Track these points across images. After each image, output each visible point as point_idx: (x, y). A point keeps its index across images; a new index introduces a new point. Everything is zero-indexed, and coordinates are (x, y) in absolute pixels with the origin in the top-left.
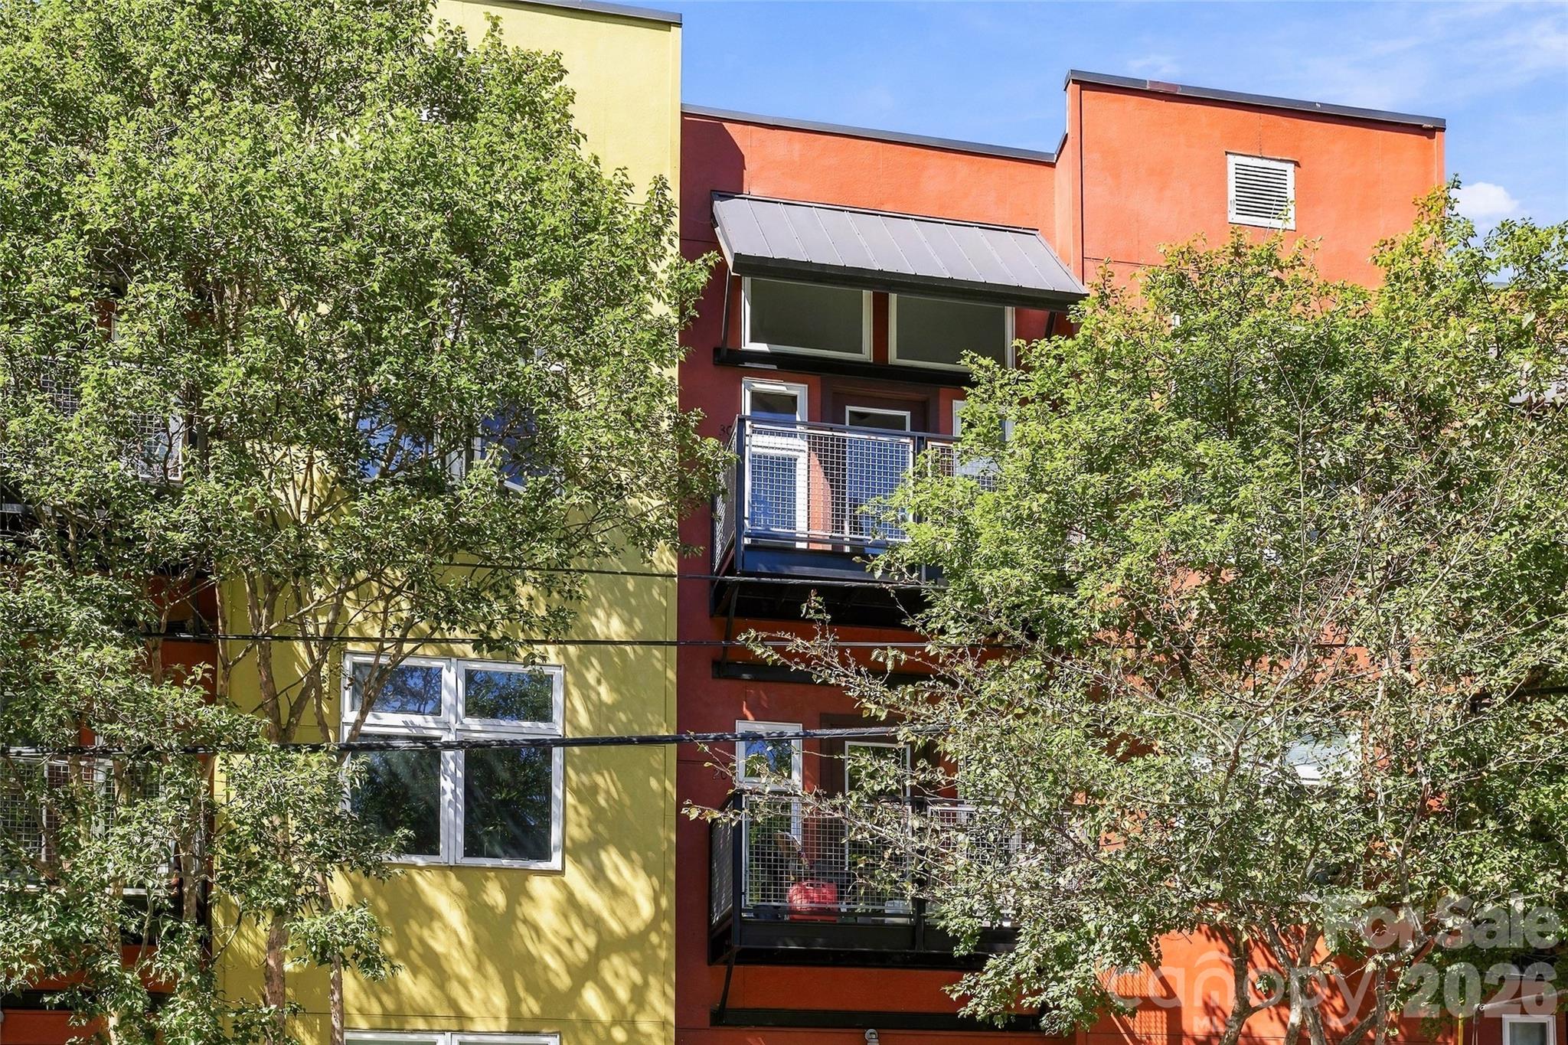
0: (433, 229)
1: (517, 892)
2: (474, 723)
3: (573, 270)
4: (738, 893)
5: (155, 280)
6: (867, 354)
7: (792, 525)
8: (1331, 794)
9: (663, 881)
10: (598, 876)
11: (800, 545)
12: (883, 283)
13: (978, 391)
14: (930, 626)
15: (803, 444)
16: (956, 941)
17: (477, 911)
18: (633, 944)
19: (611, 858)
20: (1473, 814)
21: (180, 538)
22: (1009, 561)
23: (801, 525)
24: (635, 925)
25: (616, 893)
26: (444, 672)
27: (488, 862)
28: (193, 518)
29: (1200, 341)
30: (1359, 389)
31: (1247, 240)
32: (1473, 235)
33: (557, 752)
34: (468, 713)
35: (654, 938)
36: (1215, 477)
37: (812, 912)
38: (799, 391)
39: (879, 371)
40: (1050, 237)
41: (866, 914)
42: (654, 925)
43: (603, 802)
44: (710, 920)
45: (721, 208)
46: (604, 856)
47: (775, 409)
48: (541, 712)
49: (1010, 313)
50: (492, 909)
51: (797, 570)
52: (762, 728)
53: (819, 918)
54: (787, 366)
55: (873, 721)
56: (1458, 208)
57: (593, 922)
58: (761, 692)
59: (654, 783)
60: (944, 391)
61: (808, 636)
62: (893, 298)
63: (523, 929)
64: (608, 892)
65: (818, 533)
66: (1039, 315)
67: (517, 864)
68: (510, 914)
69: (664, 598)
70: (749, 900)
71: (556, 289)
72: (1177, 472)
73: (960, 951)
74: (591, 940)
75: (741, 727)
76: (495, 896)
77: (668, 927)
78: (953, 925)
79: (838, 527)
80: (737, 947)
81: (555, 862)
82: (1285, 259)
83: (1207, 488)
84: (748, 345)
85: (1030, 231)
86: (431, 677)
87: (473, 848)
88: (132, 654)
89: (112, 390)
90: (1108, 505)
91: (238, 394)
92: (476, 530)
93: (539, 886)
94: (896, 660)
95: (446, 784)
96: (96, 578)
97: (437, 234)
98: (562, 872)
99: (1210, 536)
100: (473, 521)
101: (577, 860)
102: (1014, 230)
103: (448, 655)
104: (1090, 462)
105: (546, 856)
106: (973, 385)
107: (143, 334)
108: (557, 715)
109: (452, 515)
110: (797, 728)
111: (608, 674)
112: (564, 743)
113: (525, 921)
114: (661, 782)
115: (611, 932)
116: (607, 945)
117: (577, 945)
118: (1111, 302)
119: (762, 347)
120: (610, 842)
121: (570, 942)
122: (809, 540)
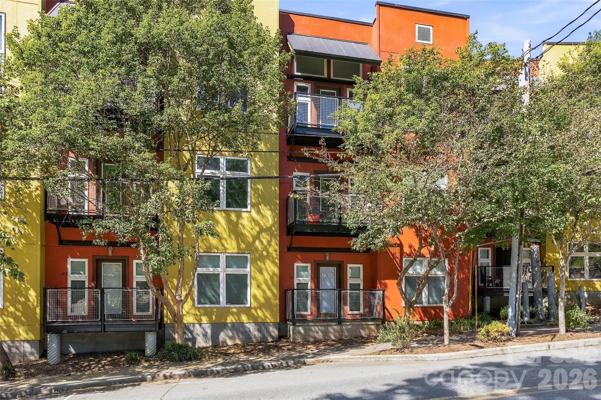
0: (224, 42)
1: (239, 216)
2: (228, 172)
3: (258, 54)
4: (295, 217)
5: (155, 55)
6: (326, 76)
7: (307, 120)
8: (448, 192)
9: (276, 213)
10: (259, 212)
11: (309, 126)
12: (329, 57)
13: (357, 86)
14: (346, 148)
15: (309, 99)
16: (351, 230)
17: (229, 221)
18: (268, 230)
19: (262, 207)
20: (482, 196)
21: (164, 124)
22: (366, 130)
23: (309, 121)
24: (268, 225)
25: (263, 216)
26: (221, 160)
27: (231, 209)
28: (167, 119)
29: (415, 74)
30: (454, 86)
31: (426, 47)
32: (481, 46)
33: (249, 181)
34: (227, 170)
35: (273, 229)
36: (418, 109)
37: (314, 222)
38: (308, 85)
39: (328, 81)
40: (371, 45)
41: (327, 222)
42: (273, 225)
43: (260, 193)
44: (287, 224)
45: (289, 36)
46: (260, 207)
47: (302, 90)
48: (245, 169)
49: (361, 65)
50: (233, 221)
51: (309, 133)
52: (300, 174)
53: (315, 224)
54: (306, 79)
55: (337, 172)
56: (477, 39)
57: (257, 223)
58: (299, 165)
59: (273, 188)
60: (345, 86)
61: (319, 150)
62: (332, 61)
63: (240, 226)
64: (261, 216)
65: (313, 123)
66: (368, 66)
67: (239, 209)
68: (237, 222)
69: (275, 140)
70: (298, 219)
71: (255, 58)
72: (409, 108)
73: (352, 233)
74: (257, 229)
75: (295, 174)
76: (233, 217)
77: (277, 226)
78: (351, 226)
79: (318, 121)
80: (294, 231)
81: (249, 209)
82: (435, 52)
83: (416, 112)
84: (296, 73)
85: (366, 44)
86: (217, 161)
87: (228, 205)
88: (153, 154)
89: (145, 85)
90: (391, 116)
91: (177, 86)
92: (236, 122)
93: (244, 215)
94: (343, 156)
95: (221, 188)
96: (142, 135)
97: (225, 44)
98: (251, 212)
99: (418, 124)
100: (235, 120)
101: (254, 208)
102: (363, 43)
103: (221, 155)
104: (386, 105)
105: (246, 207)
106: (356, 84)
107: (153, 70)
108: (249, 171)
109: (229, 118)
110: (308, 174)
111: (261, 159)
112: (251, 178)
113: (241, 224)
114: (275, 188)
115: (262, 227)
116: (262, 230)
117: (254, 230)
118: (392, 63)
119: (299, 74)
120: (262, 203)
121: (252, 229)
122: (311, 125)
